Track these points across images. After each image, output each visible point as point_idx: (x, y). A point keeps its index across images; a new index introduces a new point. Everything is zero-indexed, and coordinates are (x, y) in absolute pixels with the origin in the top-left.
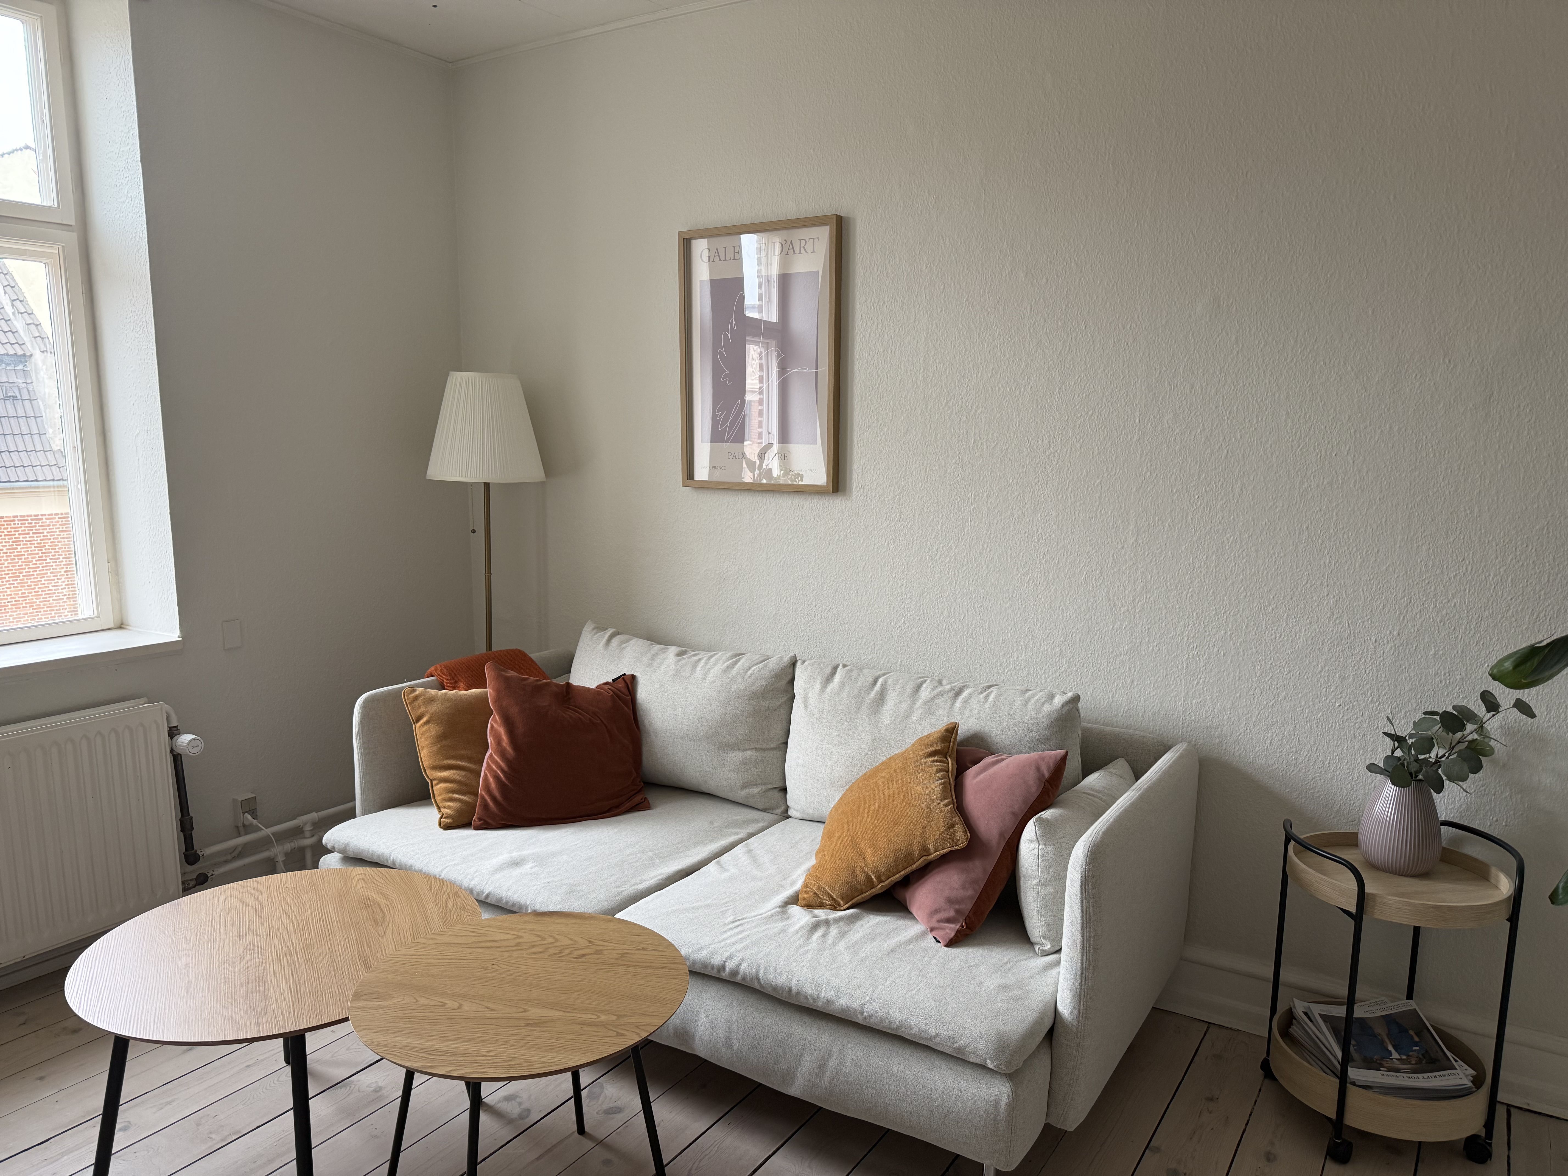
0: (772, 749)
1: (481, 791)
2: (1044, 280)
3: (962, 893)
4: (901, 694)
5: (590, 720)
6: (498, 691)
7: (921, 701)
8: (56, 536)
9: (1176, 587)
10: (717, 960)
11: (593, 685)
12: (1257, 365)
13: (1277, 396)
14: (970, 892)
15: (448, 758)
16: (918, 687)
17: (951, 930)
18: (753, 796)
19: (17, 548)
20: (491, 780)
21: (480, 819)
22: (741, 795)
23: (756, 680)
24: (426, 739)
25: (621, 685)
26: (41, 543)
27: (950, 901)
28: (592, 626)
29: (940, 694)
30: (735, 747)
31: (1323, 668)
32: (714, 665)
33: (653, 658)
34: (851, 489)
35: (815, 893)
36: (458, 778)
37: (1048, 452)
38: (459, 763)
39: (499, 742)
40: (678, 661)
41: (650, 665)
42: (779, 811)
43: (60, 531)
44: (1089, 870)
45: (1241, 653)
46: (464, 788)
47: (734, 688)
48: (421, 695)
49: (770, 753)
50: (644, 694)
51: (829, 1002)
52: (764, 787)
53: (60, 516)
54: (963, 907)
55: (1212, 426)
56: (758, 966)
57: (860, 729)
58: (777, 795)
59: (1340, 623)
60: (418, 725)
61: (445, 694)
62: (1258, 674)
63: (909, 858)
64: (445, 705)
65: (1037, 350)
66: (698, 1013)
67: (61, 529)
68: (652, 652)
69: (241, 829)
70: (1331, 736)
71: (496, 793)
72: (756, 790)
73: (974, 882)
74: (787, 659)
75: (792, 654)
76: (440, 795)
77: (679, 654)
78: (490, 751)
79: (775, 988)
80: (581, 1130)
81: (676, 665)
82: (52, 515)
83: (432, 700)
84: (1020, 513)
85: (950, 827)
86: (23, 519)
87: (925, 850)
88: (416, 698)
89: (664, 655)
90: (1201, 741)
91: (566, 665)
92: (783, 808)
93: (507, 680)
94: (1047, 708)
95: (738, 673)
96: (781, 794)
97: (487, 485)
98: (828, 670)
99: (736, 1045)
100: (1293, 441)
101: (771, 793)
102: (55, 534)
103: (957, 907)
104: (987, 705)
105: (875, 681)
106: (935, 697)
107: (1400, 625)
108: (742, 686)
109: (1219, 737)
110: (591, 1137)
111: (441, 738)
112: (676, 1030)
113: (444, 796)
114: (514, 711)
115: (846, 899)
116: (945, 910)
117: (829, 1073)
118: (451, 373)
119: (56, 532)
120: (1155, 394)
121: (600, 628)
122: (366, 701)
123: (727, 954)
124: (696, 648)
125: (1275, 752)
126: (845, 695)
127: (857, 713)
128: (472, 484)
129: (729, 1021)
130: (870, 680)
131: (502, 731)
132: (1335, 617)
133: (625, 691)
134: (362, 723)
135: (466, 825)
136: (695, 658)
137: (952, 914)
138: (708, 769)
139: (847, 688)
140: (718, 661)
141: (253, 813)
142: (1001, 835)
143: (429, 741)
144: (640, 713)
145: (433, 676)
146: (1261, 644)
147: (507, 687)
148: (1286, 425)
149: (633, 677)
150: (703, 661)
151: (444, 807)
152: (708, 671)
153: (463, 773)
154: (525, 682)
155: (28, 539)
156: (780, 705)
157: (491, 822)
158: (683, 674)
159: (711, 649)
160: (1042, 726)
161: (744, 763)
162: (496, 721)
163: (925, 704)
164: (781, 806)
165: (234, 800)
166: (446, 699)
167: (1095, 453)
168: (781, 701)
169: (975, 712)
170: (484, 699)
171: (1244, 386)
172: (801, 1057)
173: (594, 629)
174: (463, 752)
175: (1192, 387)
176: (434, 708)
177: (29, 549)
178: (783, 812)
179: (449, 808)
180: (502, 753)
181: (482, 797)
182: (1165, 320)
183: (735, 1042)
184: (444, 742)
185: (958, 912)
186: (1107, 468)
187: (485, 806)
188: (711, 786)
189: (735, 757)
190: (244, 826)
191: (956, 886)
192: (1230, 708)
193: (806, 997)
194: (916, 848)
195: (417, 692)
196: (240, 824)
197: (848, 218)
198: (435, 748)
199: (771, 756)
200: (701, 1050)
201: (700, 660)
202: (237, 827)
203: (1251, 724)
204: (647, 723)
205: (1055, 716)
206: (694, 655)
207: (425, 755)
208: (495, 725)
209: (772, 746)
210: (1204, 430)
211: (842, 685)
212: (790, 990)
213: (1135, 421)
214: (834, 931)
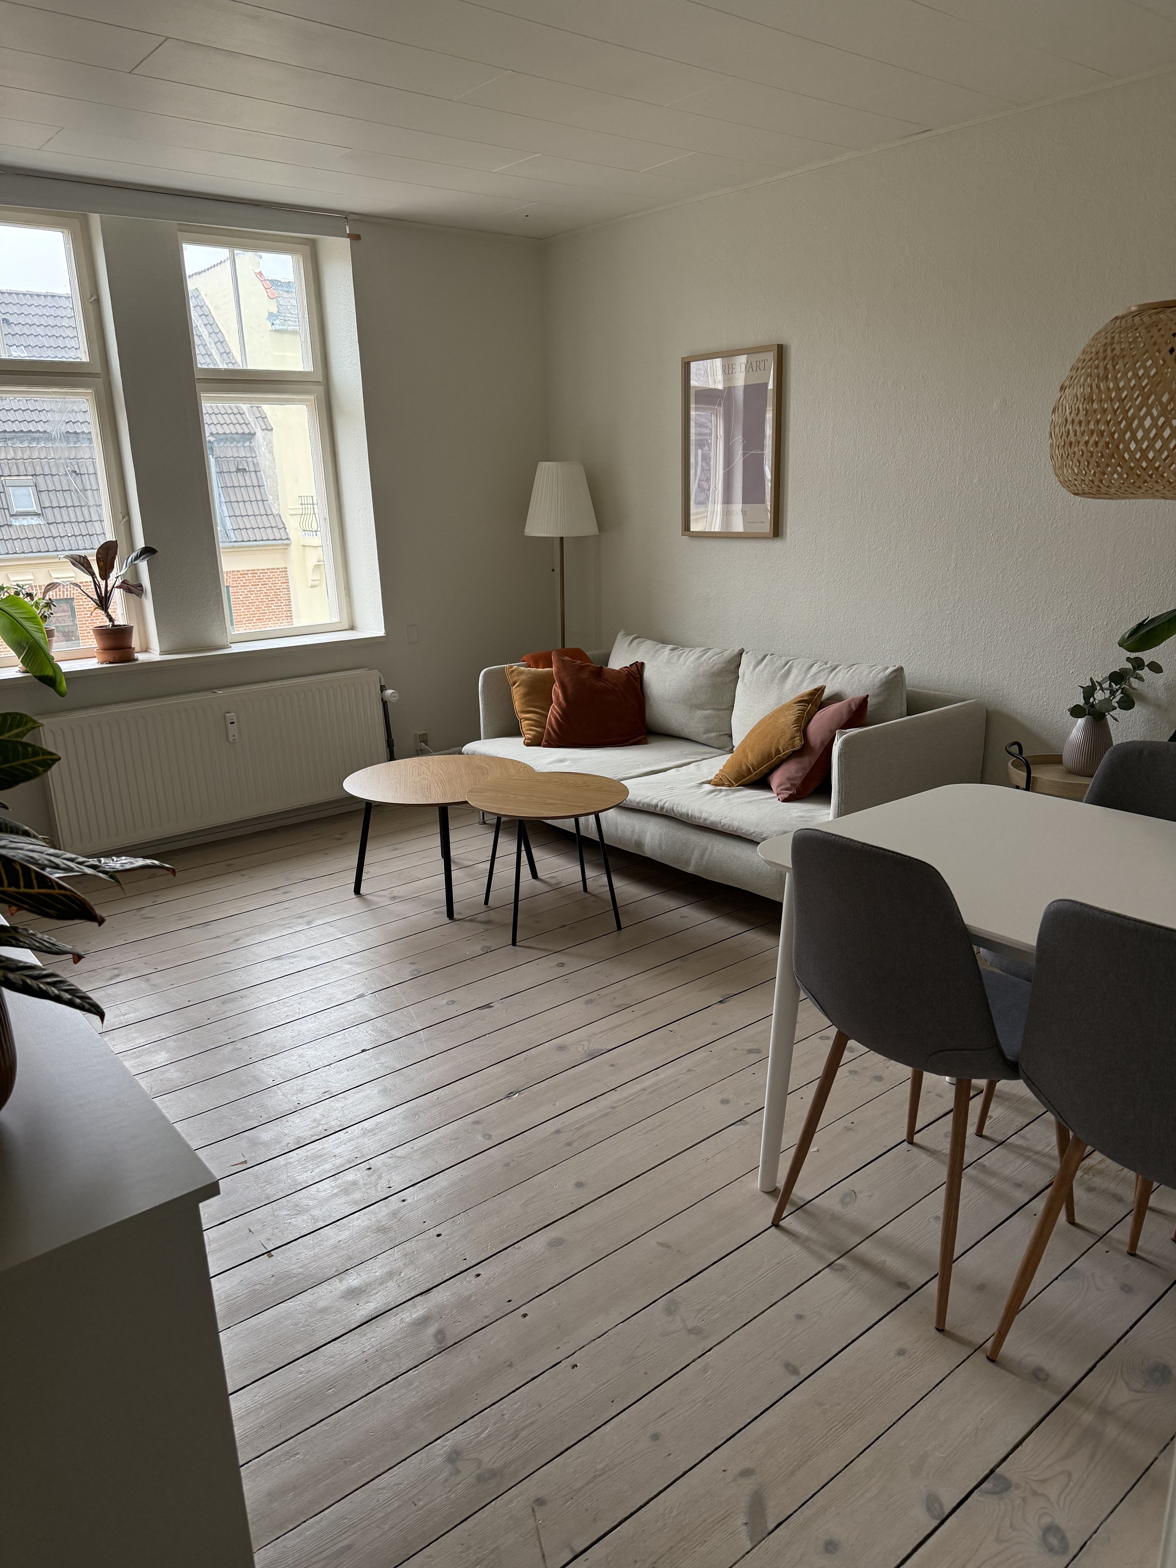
0: (724, 709)
1: (547, 726)
2: (903, 387)
3: (796, 775)
4: (800, 670)
5: (612, 688)
6: (558, 668)
7: (810, 674)
8: (278, 587)
9: (979, 596)
10: (654, 802)
11: (618, 669)
12: (1028, 444)
13: (1039, 465)
14: (800, 774)
15: (529, 707)
16: (812, 666)
17: (786, 795)
18: (711, 739)
19: (250, 597)
20: (553, 719)
21: (546, 741)
22: (703, 738)
23: (715, 664)
24: (518, 696)
25: (634, 668)
26: (267, 593)
27: (789, 779)
28: (623, 633)
29: (823, 670)
30: (701, 707)
31: (1063, 648)
32: (692, 655)
33: (656, 652)
34: (786, 536)
35: (721, 779)
36: (535, 718)
37: (905, 505)
38: (536, 710)
39: (558, 698)
40: (671, 653)
41: (653, 656)
42: (728, 749)
43: (281, 583)
44: (843, 749)
45: (1016, 640)
46: (538, 724)
47: (702, 669)
48: (516, 669)
49: (723, 712)
50: (648, 674)
51: (705, 820)
52: (718, 733)
53: (281, 570)
54: (796, 782)
55: (1001, 486)
56: (674, 804)
57: (771, 693)
58: (726, 738)
59: (1074, 617)
60: (514, 687)
61: (529, 670)
62: (1026, 653)
63: (769, 757)
64: (529, 676)
65: (899, 435)
66: (646, 832)
67: (282, 581)
68: (657, 648)
69: (419, 752)
70: (1067, 694)
71: (555, 727)
72: (713, 735)
73: (804, 769)
74: (737, 650)
75: (740, 648)
76: (525, 727)
77: (673, 650)
78: (553, 704)
79: (681, 815)
80: (585, 889)
81: (668, 656)
82: (274, 569)
83: (522, 673)
84: (888, 548)
85: (793, 738)
86: (254, 572)
87: (778, 751)
88: (513, 671)
89: (663, 650)
90: (991, 699)
91: (606, 658)
92: (731, 747)
93: (563, 662)
94: (881, 675)
95: (705, 660)
96: (730, 738)
97: (562, 539)
98: (760, 658)
99: (664, 847)
100: (1048, 496)
101: (723, 737)
102: (277, 585)
103: (793, 782)
104: (848, 675)
105: (787, 664)
106: (819, 672)
107: (1108, 618)
108: (706, 668)
109: (1002, 696)
110: (589, 893)
111: (526, 695)
112: (636, 842)
113: (527, 728)
114: (566, 680)
115: (737, 781)
116: (785, 784)
117: (706, 857)
118: (539, 463)
119: (278, 583)
120: (968, 465)
121: (627, 634)
122: (485, 673)
123: (660, 799)
124: (684, 646)
125: (1034, 705)
126: (766, 672)
127: (771, 683)
128: (552, 538)
129: (661, 835)
130: (784, 663)
131: (559, 691)
132: (1070, 614)
133: (636, 672)
134: (483, 686)
135: (539, 745)
136: (682, 651)
137: (789, 786)
138: (683, 721)
139: (768, 668)
140: (694, 653)
141: (426, 742)
142: (822, 743)
143: (519, 697)
144: (645, 686)
145: (524, 661)
146: (1027, 633)
147: (563, 665)
148: (1044, 485)
149: (643, 664)
150: (686, 653)
151: (527, 734)
152: (687, 659)
153: (538, 716)
154: (574, 664)
155: (258, 589)
156: (731, 681)
157: (552, 743)
158: (672, 661)
159: (693, 647)
160: (875, 687)
161: (706, 717)
162: (556, 686)
163: (812, 676)
164: (729, 746)
165: (415, 734)
166: (530, 672)
167: (933, 505)
168: (731, 679)
169: (840, 680)
170: (551, 674)
171: (1020, 458)
172: (693, 851)
173: (624, 634)
174: (538, 704)
175: (990, 459)
176: (523, 677)
177: (259, 598)
178: (730, 750)
179: (529, 734)
180: (559, 704)
181: (548, 729)
182: (974, 415)
183: (663, 846)
184: (528, 698)
185: (792, 785)
186: (940, 516)
187: (549, 733)
188: (686, 732)
189: (700, 713)
190: (421, 750)
191: (793, 771)
192: (1009, 677)
193: (695, 818)
194: (773, 750)
195: (514, 668)
196: (419, 749)
197: (786, 346)
198: (523, 701)
199: (723, 714)
200: (648, 853)
201: (684, 652)
202: (417, 750)
203: (1021, 687)
204: (648, 692)
205: (884, 680)
206: (682, 650)
207: (517, 705)
208: (556, 688)
209: (725, 707)
210: (996, 489)
211: (766, 665)
212: (688, 815)
213: (956, 483)
214: (723, 793)
